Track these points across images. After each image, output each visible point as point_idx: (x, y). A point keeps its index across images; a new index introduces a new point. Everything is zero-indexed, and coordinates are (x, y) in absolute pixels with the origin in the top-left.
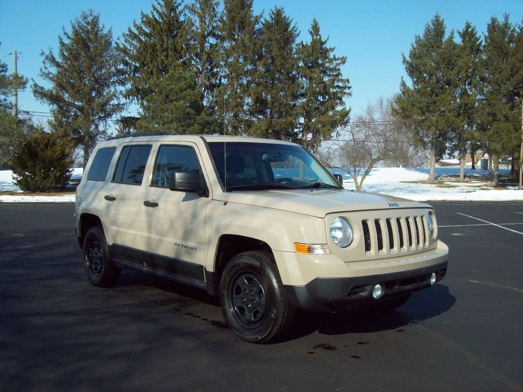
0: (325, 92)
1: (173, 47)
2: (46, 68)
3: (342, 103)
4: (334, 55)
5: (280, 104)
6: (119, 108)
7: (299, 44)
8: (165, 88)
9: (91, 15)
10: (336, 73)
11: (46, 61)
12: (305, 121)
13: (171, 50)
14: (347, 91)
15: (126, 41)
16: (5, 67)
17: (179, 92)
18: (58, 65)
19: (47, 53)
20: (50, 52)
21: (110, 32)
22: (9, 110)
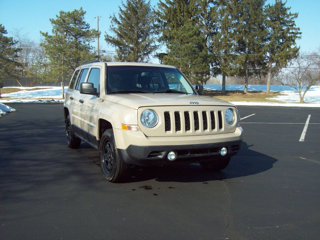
0: (283, 36)
1: (187, 11)
2: (113, 26)
3: (294, 43)
4: (290, 12)
5: (254, 44)
6: (155, 47)
7: (267, 6)
8: (180, 35)
10: (292, 24)
11: (113, 21)
12: (270, 55)
13: (186, 12)
14: (298, 35)
15: (159, 8)
16: (88, 25)
17: (189, 37)
18: (119, 23)
19: (112, 16)
20: (114, 16)
21: (149, 2)
22: (90, 50)
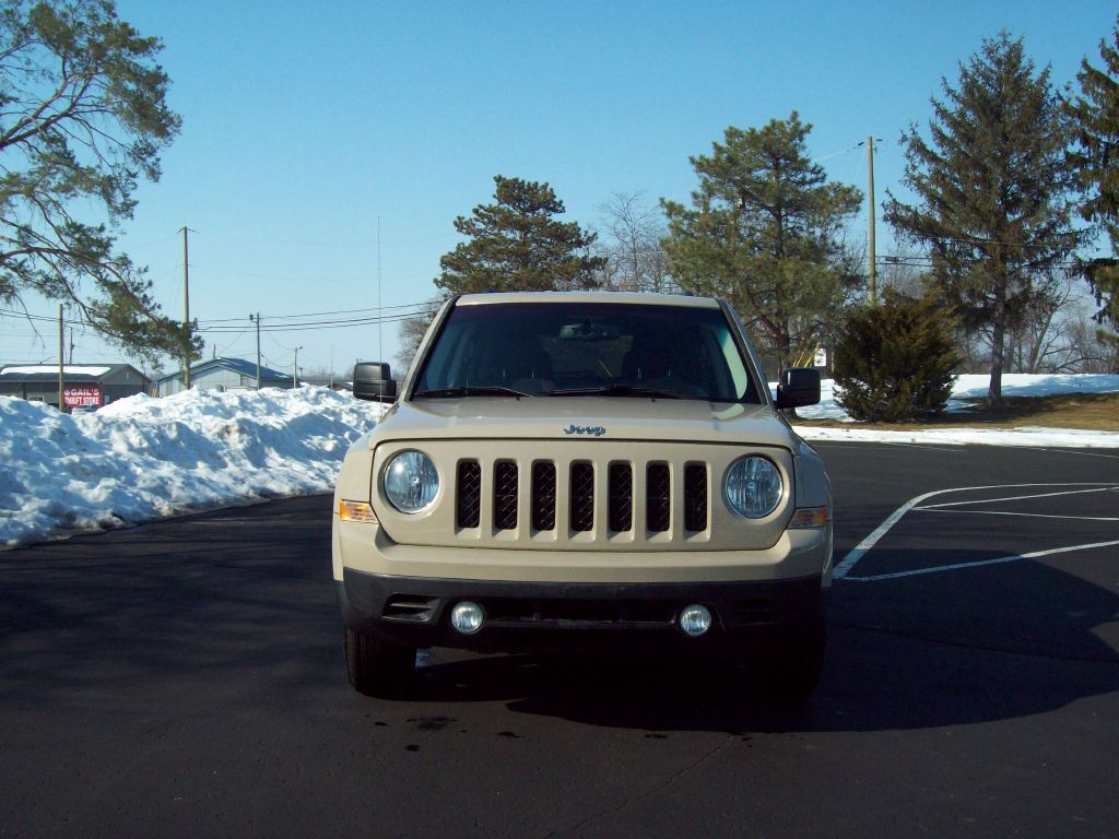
2: (914, 168)
6: (1075, 239)
9: (1005, 43)
11: (911, 153)
15: (1085, 91)
16: (819, 172)
18: (933, 158)
19: (909, 135)
20: (914, 133)
21: (1046, 74)
22: (831, 258)
